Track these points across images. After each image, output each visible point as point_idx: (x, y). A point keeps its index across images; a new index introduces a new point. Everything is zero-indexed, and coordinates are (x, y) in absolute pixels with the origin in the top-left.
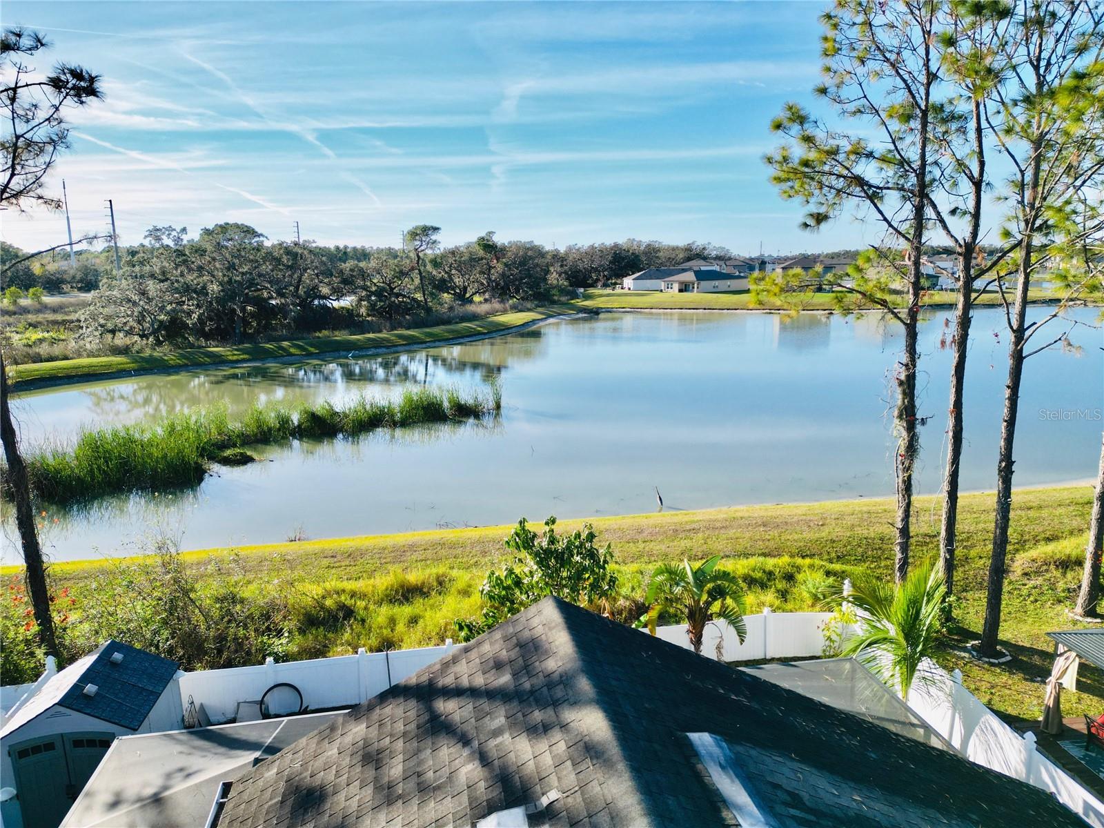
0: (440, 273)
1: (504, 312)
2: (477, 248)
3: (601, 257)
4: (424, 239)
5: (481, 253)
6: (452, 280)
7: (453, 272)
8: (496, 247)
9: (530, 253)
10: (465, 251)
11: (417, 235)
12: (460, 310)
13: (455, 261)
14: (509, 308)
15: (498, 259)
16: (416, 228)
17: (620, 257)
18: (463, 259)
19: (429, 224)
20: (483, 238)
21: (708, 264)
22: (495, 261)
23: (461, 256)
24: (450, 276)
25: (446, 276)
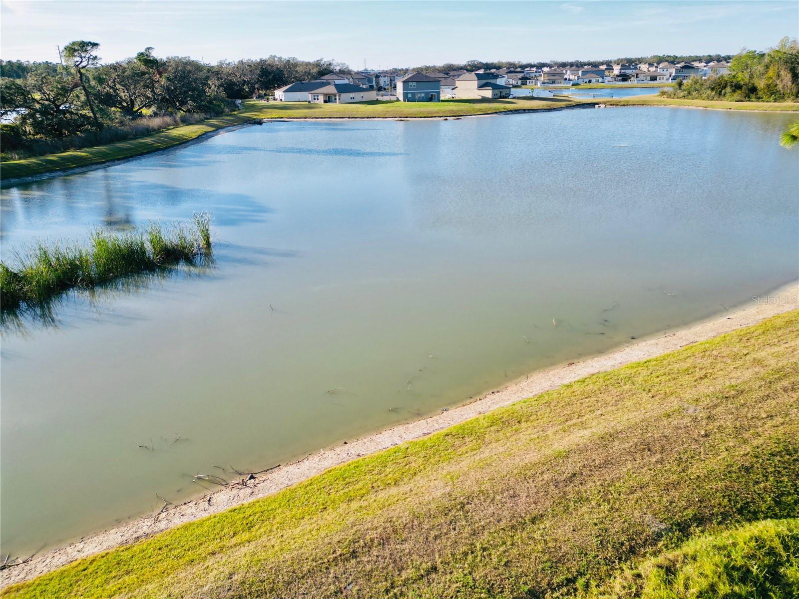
0: (105, 88)
1: (176, 125)
2: (139, 63)
3: (251, 71)
4: (83, 55)
5: (143, 68)
6: (118, 95)
7: (118, 86)
8: (157, 61)
9: (189, 68)
10: (126, 66)
11: (75, 50)
12: (131, 124)
13: (118, 76)
14: (179, 121)
15: (160, 74)
16: (74, 43)
17: (267, 72)
18: (126, 74)
19: (86, 40)
20: (142, 54)
21: (340, 78)
22: (158, 76)
23: (124, 70)
24: (115, 90)
25: (111, 91)
